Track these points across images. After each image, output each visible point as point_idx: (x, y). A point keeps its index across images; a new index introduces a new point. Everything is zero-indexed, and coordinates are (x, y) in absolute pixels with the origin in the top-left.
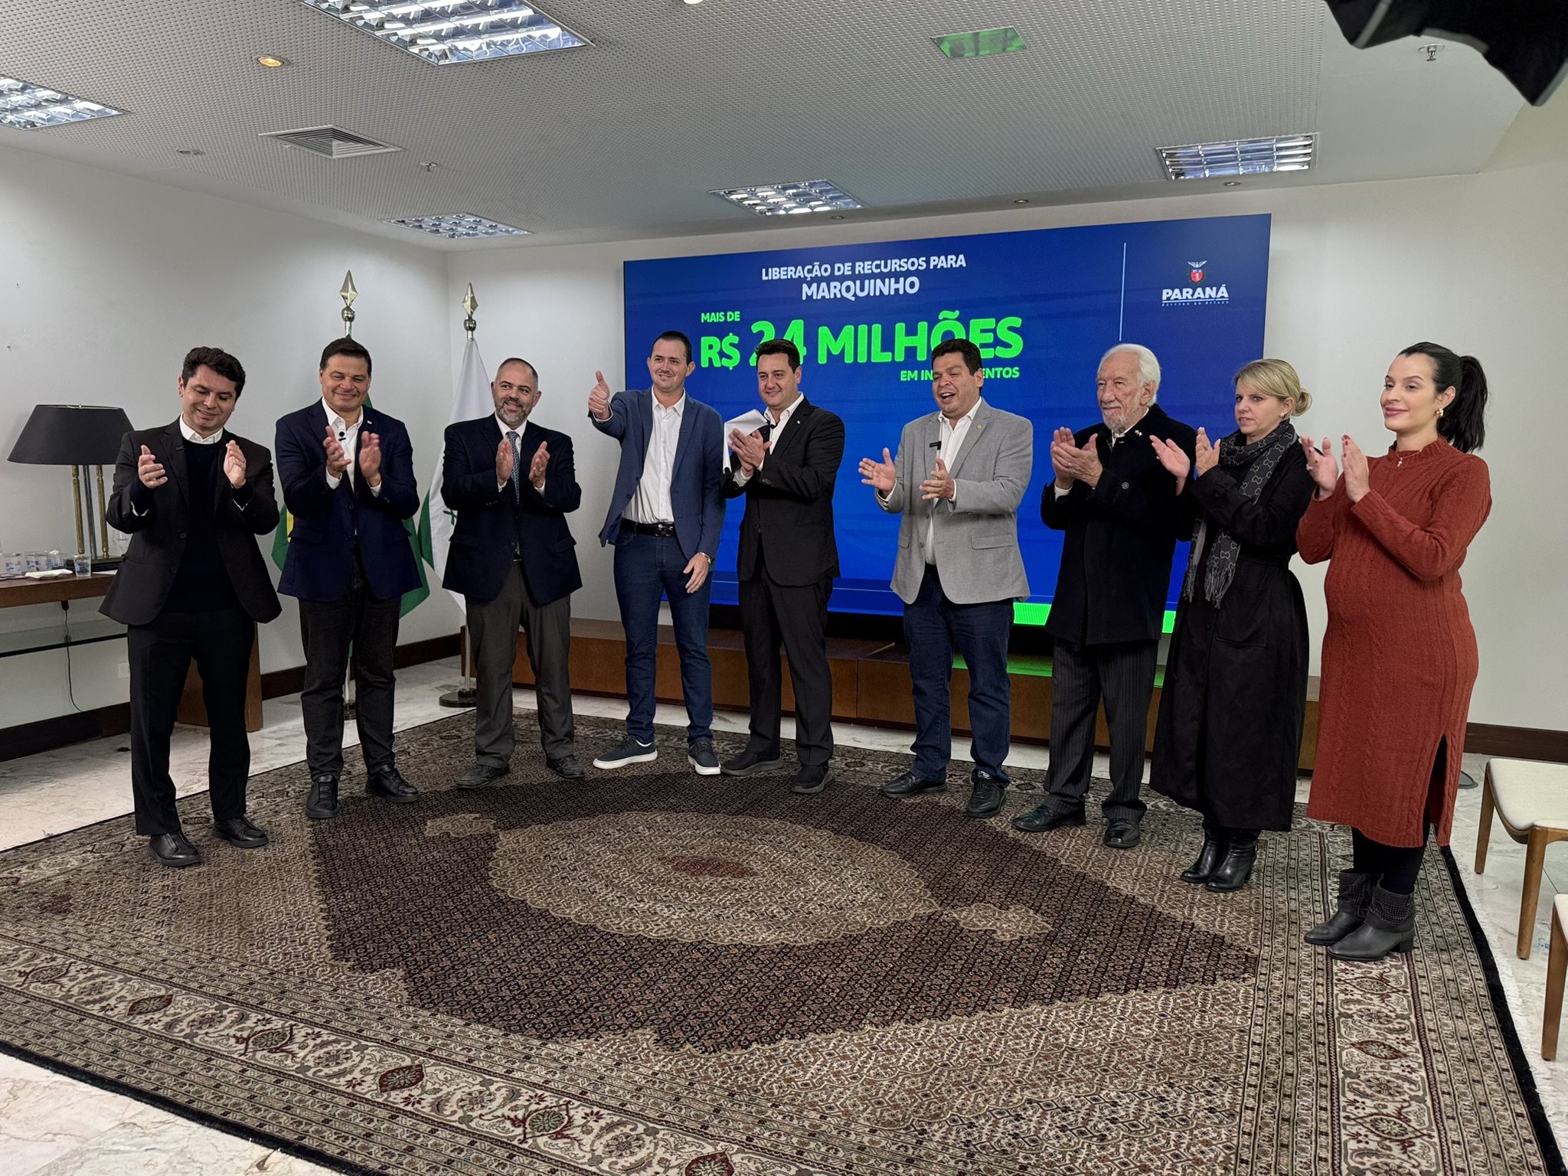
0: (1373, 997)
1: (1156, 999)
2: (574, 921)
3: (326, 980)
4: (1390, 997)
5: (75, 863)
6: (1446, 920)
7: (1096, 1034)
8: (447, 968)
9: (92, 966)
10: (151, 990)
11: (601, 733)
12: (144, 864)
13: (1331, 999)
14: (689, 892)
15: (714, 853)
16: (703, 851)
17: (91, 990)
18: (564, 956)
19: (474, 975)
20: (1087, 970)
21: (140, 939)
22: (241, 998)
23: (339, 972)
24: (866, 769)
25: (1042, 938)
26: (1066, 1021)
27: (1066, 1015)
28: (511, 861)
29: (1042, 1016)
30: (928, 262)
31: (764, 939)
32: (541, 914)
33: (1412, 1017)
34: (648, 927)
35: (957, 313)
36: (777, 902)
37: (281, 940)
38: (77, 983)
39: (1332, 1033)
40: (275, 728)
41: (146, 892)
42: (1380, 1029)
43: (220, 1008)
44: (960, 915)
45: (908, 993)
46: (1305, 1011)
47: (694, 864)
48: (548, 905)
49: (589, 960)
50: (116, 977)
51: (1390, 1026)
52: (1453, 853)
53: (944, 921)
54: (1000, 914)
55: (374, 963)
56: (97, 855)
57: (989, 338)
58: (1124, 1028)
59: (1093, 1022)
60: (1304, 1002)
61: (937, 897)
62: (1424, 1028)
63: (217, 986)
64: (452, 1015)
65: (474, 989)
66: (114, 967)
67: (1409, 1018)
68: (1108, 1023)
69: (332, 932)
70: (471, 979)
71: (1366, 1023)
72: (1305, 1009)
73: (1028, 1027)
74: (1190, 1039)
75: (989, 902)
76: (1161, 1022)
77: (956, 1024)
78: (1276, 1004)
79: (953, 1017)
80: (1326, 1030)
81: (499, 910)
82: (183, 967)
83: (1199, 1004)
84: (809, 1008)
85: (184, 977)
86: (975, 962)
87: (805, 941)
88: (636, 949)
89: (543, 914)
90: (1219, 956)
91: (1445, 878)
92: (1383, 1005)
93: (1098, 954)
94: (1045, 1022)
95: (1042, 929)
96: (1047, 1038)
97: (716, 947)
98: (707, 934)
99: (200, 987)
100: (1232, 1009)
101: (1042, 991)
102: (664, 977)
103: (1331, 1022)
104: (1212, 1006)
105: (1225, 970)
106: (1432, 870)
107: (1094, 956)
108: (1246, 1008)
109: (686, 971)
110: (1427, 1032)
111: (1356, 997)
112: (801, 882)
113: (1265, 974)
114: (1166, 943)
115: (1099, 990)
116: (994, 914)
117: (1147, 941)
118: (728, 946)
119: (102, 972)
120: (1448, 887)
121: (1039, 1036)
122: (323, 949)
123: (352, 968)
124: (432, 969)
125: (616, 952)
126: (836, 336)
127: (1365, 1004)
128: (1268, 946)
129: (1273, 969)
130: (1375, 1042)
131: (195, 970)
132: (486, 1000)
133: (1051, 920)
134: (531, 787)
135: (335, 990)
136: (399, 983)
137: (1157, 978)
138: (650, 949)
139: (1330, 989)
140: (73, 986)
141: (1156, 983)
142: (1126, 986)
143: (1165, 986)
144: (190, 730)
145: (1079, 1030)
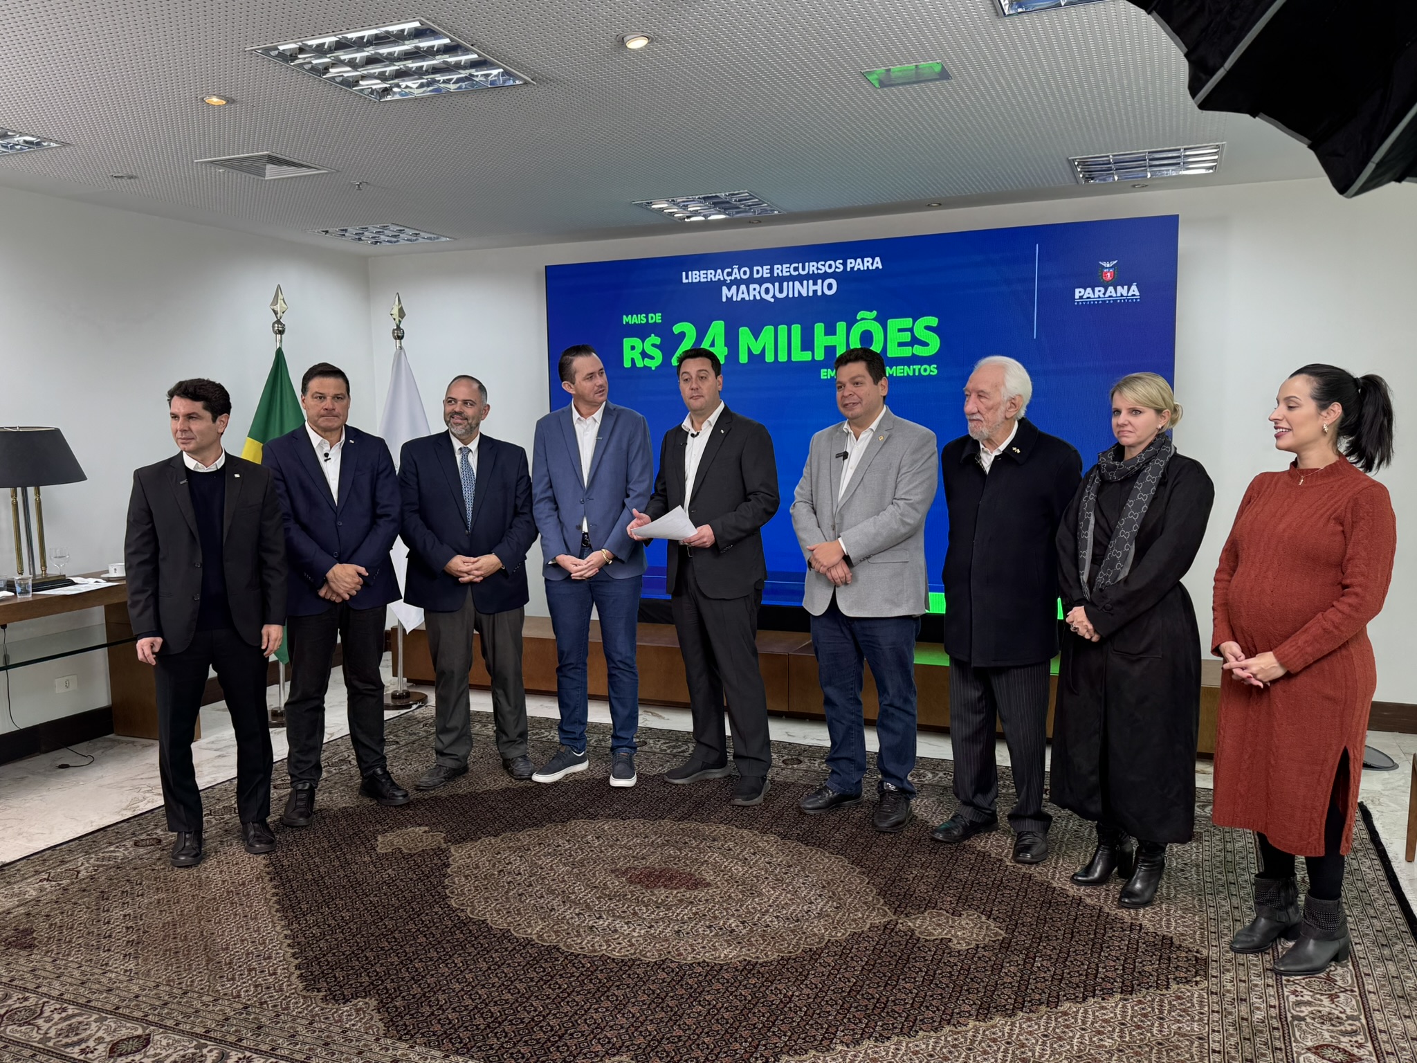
0: (1322, 998)
1: (1114, 1007)
2: (537, 941)
3: (300, 1013)
4: (1339, 997)
5: (32, 893)
6: (1383, 913)
7: (1061, 1046)
8: (418, 996)
9: (66, 1005)
10: (128, 1030)
11: (537, 734)
12: (102, 892)
13: (1282, 1002)
14: (646, 906)
15: (665, 862)
16: (654, 861)
17: (68, 1031)
18: (532, 980)
19: (446, 1002)
20: (1044, 977)
21: (107, 975)
22: (219, 1035)
23: (312, 1003)
24: (803, 766)
25: (997, 946)
26: (1030, 1033)
27: (1029, 1026)
28: (466, 877)
29: (1007, 1029)
30: (844, 264)
31: (726, 956)
32: (503, 935)
33: (1362, 1017)
34: (610, 946)
35: (875, 313)
36: (733, 915)
37: (250, 970)
38: (53, 1025)
39: (1287, 1037)
40: (212, 738)
41: (108, 923)
42: (1332, 1031)
43: (200, 1047)
44: (914, 924)
45: (873, 1009)
46: (1259, 1015)
47: (648, 876)
48: (509, 924)
49: (557, 983)
50: (91, 1016)
51: (1342, 1028)
52: (1383, 841)
53: (900, 931)
54: (954, 921)
55: (346, 993)
56: (54, 883)
57: (907, 337)
58: (1087, 1038)
59: (1056, 1033)
60: (1257, 1005)
61: (890, 905)
62: (1375, 1029)
63: (193, 1023)
64: (430, 1047)
65: (448, 1019)
66: (86, 1006)
67: (1359, 1020)
68: (1071, 1034)
69: (300, 960)
70: (444, 1007)
71: (1319, 1026)
72: (1259, 1012)
73: (994, 1040)
74: (1152, 1049)
75: (941, 909)
76: (1122, 1031)
77: (924, 1041)
78: (1230, 1008)
79: (921, 1033)
80: (1281, 1034)
81: (462, 932)
82: (157, 1003)
83: (1156, 1010)
84: (779, 1029)
85: (159, 1014)
86: (935, 974)
87: (767, 956)
88: (602, 970)
89: (505, 935)
90: (1169, 959)
91: (1378, 867)
92: (1333, 1006)
93: (1053, 961)
94: (1010, 1035)
95: (995, 936)
96: (1013, 1051)
97: (680, 967)
98: (669, 952)
99: (177, 1025)
100: (1189, 1015)
101: (1003, 1002)
102: (633, 1000)
103: (1285, 1026)
104: (1169, 1012)
105: (1177, 974)
106: (1364, 859)
107: (1049, 963)
108: (1202, 1013)
109: (654, 993)
110: (1378, 1033)
111: (1307, 998)
112: (754, 892)
113: (1216, 977)
114: (1117, 946)
115: (1058, 999)
116: (948, 922)
117: (1097, 945)
118: (692, 964)
119: (77, 1011)
120: (1381, 878)
121: (1006, 1051)
122: (293, 978)
123: (324, 999)
124: (403, 997)
125: (582, 974)
126: (756, 336)
127: (1316, 1005)
128: (1216, 946)
129: (1224, 971)
130: (1329, 1046)
131: (169, 1006)
132: (461, 1029)
133: (1003, 925)
134: (474, 796)
135: (311, 1023)
136: (373, 1013)
137: (1112, 984)
138: (615, 970)
139: (1280, 991)
140: (49, 1027)
141: (1112, 989)
142: (1083, 993)
143: (1121, 993)
144: (127, 743)
145: (1044, 1043)
